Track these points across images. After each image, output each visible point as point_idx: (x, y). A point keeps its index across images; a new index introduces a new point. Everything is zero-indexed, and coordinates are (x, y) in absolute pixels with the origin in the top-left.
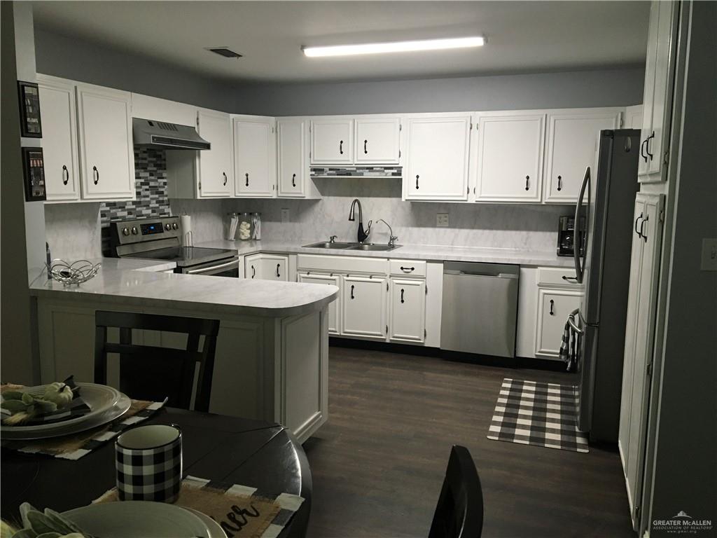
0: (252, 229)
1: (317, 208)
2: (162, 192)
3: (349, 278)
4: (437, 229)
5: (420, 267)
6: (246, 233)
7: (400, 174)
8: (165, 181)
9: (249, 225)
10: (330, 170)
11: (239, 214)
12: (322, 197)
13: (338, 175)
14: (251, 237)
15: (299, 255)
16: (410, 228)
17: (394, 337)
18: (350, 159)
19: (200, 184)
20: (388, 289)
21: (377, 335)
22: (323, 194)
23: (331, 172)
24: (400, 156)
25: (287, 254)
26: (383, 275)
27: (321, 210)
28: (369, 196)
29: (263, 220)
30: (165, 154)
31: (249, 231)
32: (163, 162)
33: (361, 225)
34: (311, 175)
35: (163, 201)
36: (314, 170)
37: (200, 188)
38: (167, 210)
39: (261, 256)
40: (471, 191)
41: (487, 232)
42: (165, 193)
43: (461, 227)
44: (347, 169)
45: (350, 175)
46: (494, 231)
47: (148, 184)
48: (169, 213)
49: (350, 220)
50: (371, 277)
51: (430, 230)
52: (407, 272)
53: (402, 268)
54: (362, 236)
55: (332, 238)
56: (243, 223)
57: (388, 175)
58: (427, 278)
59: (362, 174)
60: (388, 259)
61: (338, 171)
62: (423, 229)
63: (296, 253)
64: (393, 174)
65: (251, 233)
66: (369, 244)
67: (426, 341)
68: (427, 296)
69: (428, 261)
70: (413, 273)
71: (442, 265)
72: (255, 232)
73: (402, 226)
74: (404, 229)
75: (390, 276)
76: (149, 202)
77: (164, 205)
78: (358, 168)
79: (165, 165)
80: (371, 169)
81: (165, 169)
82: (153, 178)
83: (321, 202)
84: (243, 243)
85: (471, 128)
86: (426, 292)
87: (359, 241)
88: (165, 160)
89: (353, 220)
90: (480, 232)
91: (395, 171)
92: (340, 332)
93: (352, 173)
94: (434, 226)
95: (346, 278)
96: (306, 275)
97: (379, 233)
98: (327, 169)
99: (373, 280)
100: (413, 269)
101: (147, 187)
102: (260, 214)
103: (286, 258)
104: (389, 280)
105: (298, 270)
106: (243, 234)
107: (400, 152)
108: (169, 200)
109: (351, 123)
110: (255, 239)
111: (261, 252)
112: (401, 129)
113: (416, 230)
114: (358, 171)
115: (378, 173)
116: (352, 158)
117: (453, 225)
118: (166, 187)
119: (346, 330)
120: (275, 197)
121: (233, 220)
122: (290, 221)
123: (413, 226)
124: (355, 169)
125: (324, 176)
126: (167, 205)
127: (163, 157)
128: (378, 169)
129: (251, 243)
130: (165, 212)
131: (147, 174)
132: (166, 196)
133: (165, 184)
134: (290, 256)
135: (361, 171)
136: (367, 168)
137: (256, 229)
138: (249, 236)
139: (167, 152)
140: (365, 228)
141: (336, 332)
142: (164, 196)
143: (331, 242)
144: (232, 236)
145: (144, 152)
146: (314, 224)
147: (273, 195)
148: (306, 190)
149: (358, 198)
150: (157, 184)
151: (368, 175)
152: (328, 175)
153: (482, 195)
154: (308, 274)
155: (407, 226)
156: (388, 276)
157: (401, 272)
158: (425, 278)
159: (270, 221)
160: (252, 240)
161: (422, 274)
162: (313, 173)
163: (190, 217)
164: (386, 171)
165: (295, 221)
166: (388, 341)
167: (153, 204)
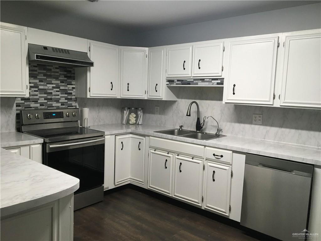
0: (137, 117)
1: (175, 106)
2: (71, 93)
3: (179, 157)
4: (253, 126)
5: (227, 155)
6: (133, 120)
7: (222, 84)
8: (74, 86)
9: (135, 115)
10: (178, 81)
11: (129, 108)
12: (178, 100)
13: (182, 84)
14: (136, 122)
15: (151, 137)
16: (233, 124)
17: (207, 206)
18: (190, 73)
19: (90, 88)
20: (204, 169)
21: (195, 202)
22: (178, 97)
23: (178, 82)
24: (222, 70)
25: (144, 136)
26: (201, 158)
27: (177, 108)
28: (206, 100)
29: (144, 113)
30: (74, 70)
31: (135, 119)
32: (72, 75)
33: (198, 119)
34: (167, 84)
35: (71, 99)
36: (169, 81)
37: (90, 91)
38: (74, 104)
39: (131, 135)
40: (277, 97)
41: (293, 131)
42: (73, 94)
43: (272, 125)
44: (188, 80)
45: (190, 84)
46: (300, 131)
47: (59, 88)
48: (76, 106)
49: (187, 115)
50: (193, 159)
51: (247, 126)
52: (218, 158)
53: (214, 155)
54: (199, 126)
55: (181, 127)
56: (132, 114)
57: (214, 84)
58: (233, 165)
59: (197, 84)
60: (205, 146)
61: (182, 82)
62: (242, 125)
63: (149, 136)
64: (218, 84)
65: (136, 120)
66: (202, 133)
67: (231, 215)
68: (232, 179)
69: (234, 152)
70: (222, 159)
71: (244, 156)
72: (139, 120)
73: (227, 122)
74: (229, 124)
75: (206, 160)
76: (60, 99)
77: (73, 101)
78: (195, 80)
79: (74, 77)
80: (203, 80)
81: (74, 79)
82: (63, 84)
83: (177, 102)
84: (131, 126)
85: (278, 46)
86: (232, 176)
87: (197, 130)
88: (74, 74)
89: (190, 115)
90: (287, 130)
91: (219, 81)
92: (172, 194)
93: (191, 83)
94: (251, 123)
95: (177, 157)
96: (153, 151)
97: (212, 126)
98: (176, 80)
99: (194, 160)
100: (222, 156)
101: (58, 90)
102: (142, 109)
103: (144, 138)
104: (205, 162)
105: (150, 147)
106: (131, 121)
107: (223, 68)
108: (76, 98)
109: (191, 48)
110: (138, 124)
111: (131, 133)
112: (224, 51)
113: (237, 125)
114: (194, 82)
115: (207, 83)
116: (191, 72)
117: (265, 123)
118: (74, 90)
119: (176, 194)
120: (146, 98)
121: (125, 112)
122: (160, 114)
123: (235, 122)
124: (193, 80)
125: (174, 85)
126: (74, 101)
127: (73, 72)
128: (208, 80)
129: (136, 126)
130: (73, 105)
131: (58, 82)
132: (74, 96)
133: (73, 88)
134: (146, 137)
135: (197, 81)
136: (201, 80)
137: (139, 118)
138: (135, 122)
139: (76, 69)
140: (202, 122)
141: (169, 194)
142: (73, 96)
143: (180, 129)
144: (124, 122)
145: (56, 68)
146: (172, 117)
147: (145, 97)
148: (163, 94)
149: (195, 101)
150: (67, 88)
151: (201, 84)
152: (177, 84)
153: (286, 101)
154: (155, 150)
155: (231, 122)
156: (205, 159)
157: (213, 158)
158: (231, 165)
159: (149, 113)
160: (136, 124)
161: (229, 161)
162: (168, 83)
163: (88, 109)
164: (213, 81)
165: (162, 114)
166: (203, 208)
167: (63, 100)
